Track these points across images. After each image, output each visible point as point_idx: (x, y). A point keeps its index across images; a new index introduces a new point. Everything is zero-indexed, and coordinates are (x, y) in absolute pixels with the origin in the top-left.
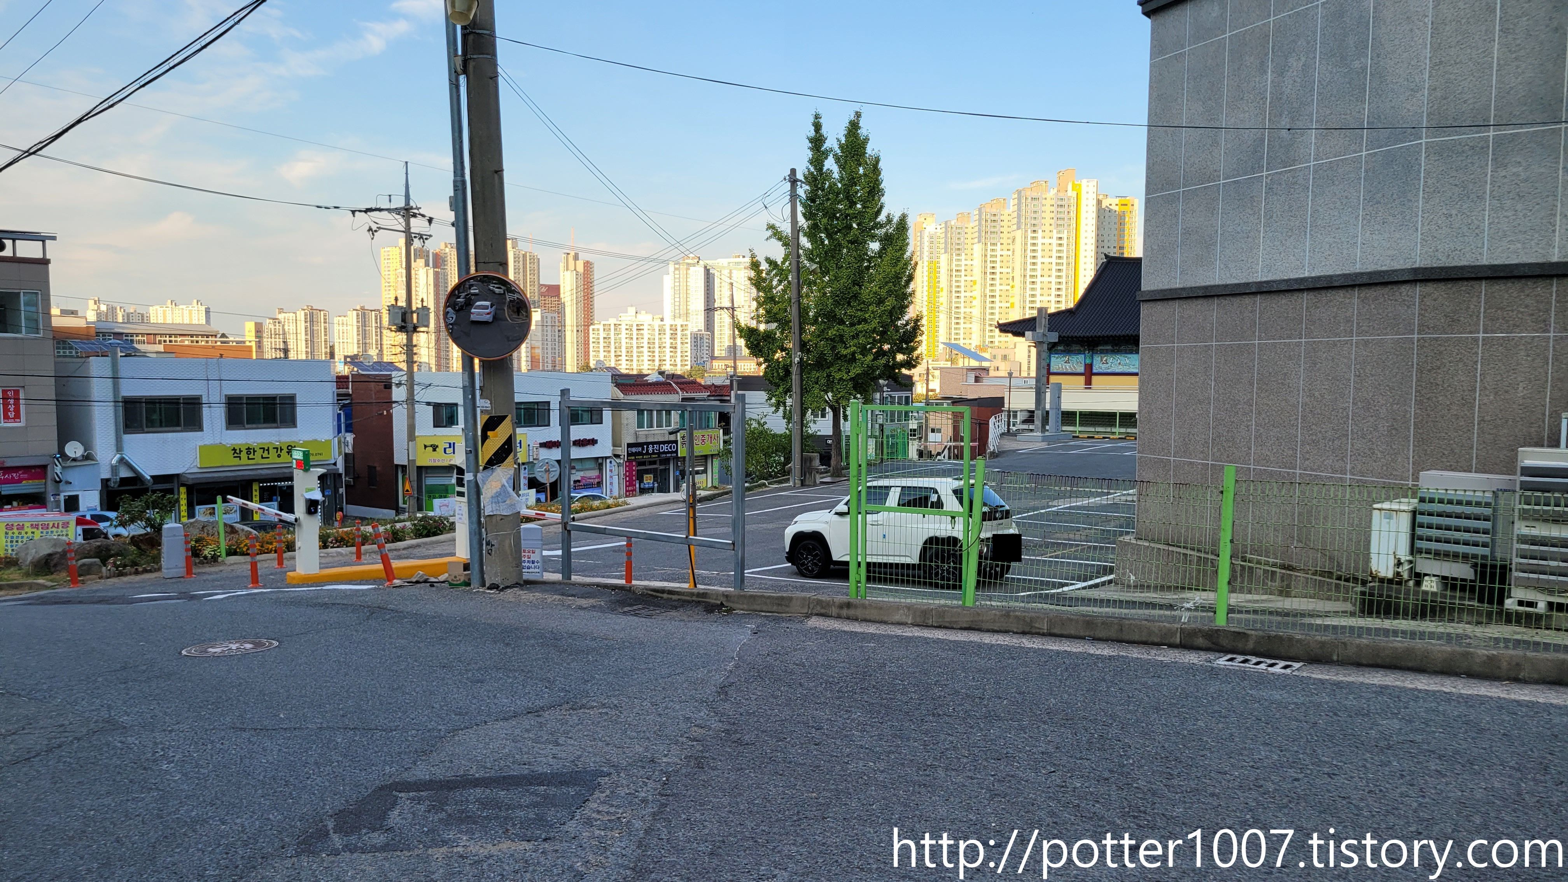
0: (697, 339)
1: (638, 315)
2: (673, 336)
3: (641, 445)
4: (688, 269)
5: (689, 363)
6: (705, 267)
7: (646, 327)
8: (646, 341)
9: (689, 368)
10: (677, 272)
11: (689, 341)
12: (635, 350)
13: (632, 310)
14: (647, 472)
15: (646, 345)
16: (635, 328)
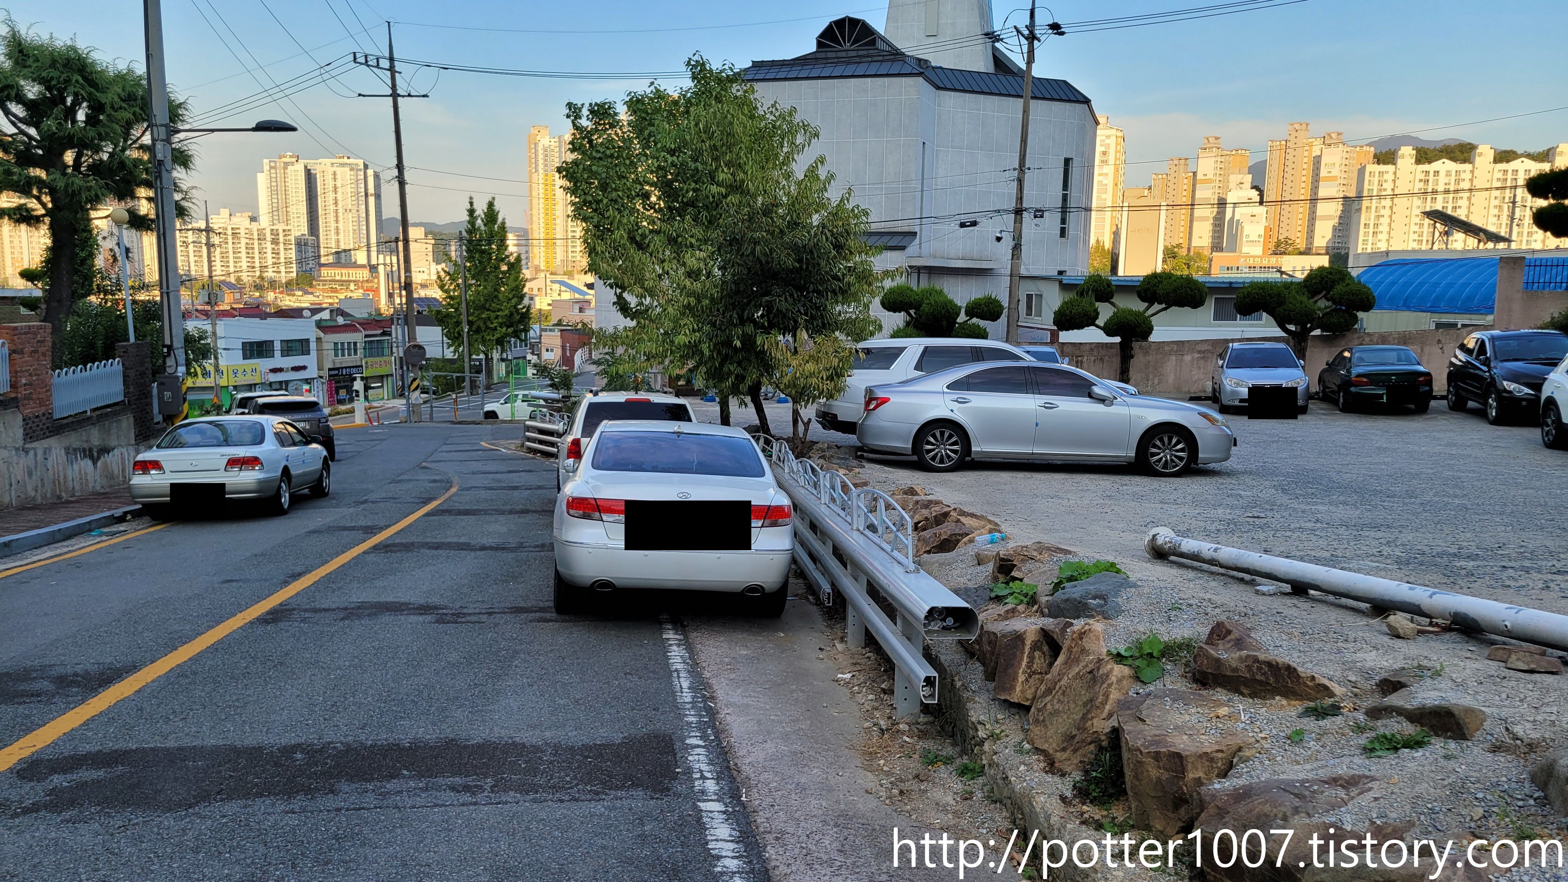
0: (300, 244)
1: (233, 218)
2: (275, 242)
3: (338, 369)
4: (285, 168)
5: (294, 270)
6: (306, 167)
7: (242, 231)
8: (243, 245)
9: (294, 275)
10: (273, 171)
11: (293, 247)
12: (231, 255)
13: (225, 212)
14: (342, 388)
15: (243, 250)
16: (229, 232)
